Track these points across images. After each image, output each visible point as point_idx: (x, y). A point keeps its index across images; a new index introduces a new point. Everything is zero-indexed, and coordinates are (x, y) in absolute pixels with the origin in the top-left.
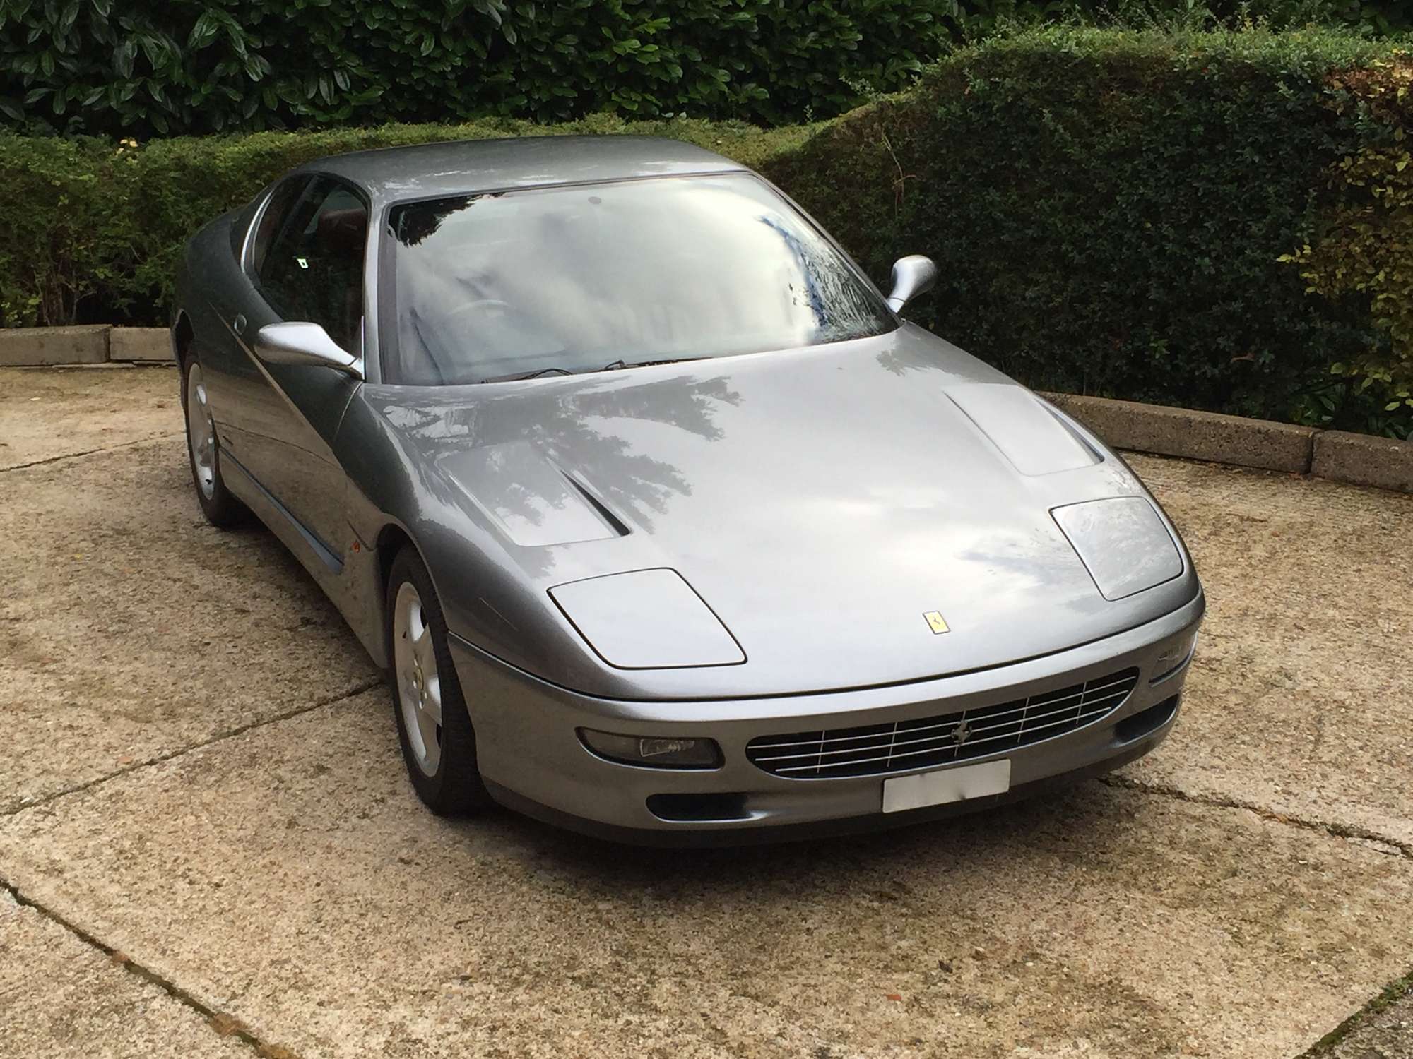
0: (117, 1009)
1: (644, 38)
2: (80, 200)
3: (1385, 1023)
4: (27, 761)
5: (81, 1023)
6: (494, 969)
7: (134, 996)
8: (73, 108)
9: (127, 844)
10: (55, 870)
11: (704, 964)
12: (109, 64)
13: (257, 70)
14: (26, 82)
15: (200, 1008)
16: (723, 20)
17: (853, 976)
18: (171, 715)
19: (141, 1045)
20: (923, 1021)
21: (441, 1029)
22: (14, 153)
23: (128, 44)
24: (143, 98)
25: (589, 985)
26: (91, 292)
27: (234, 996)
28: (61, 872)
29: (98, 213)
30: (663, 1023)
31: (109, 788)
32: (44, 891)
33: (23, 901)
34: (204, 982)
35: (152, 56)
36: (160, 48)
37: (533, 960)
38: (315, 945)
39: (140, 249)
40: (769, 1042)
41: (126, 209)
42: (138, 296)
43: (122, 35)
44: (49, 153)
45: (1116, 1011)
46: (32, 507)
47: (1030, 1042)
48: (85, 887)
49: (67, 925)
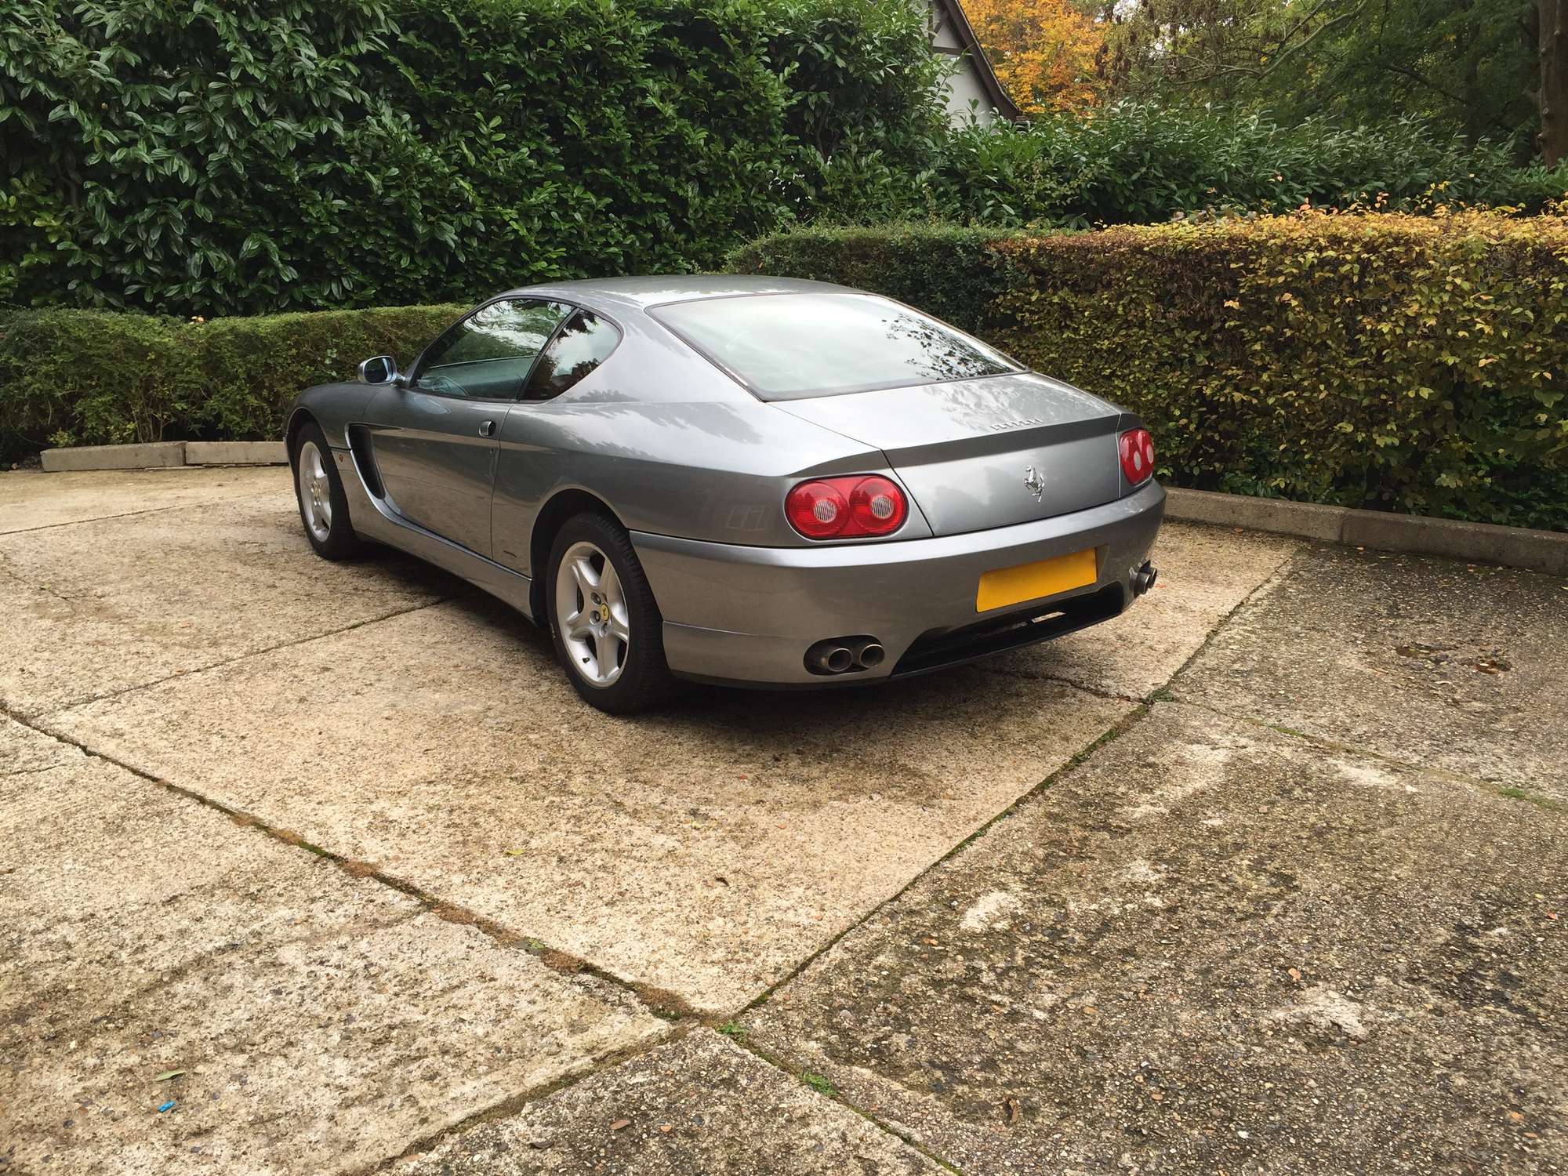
0: (158, 814)
1: (550, 261)
2: (163, 354)
3: (1075, 776)
4: (101, 673)
5: (129, 825)
6: (452, 775)
7: (173, 806)
8: (159, 297)
9: (175, 717)
10: (117, 734)
11: (606, 766)
12: (184, 269)
13: (289, 274)
14: (125, 281)
15: (223, 810)
17: (712, 767)
18: (215, 644)
19: (176, 835)
20: (764, 790)
21: (411, 813)
22: (115, 324)
23: (197, 255)
24: (207, 292)
25: (523, 782)
26: (173, 420)
27: (252, 802)
28: (122, 735)
29: (177, 365)
30: (578, 800)
31: (163, 686)
32: (108, 747)
33: (89, 754)
34: (229, 795)
35: (214, 264)
36: (220, 259)
37: (481, 769)
38: (315, 769)
39: (207, 390)
40: (655, 807)
41: (196, 362)
42: (205, 422)
43: (193, 250)
44: (141, 325)
45: (896, 778)
46: (121, 537)
47: (840, 798)
48: (140, 743)
49: (123, 766)
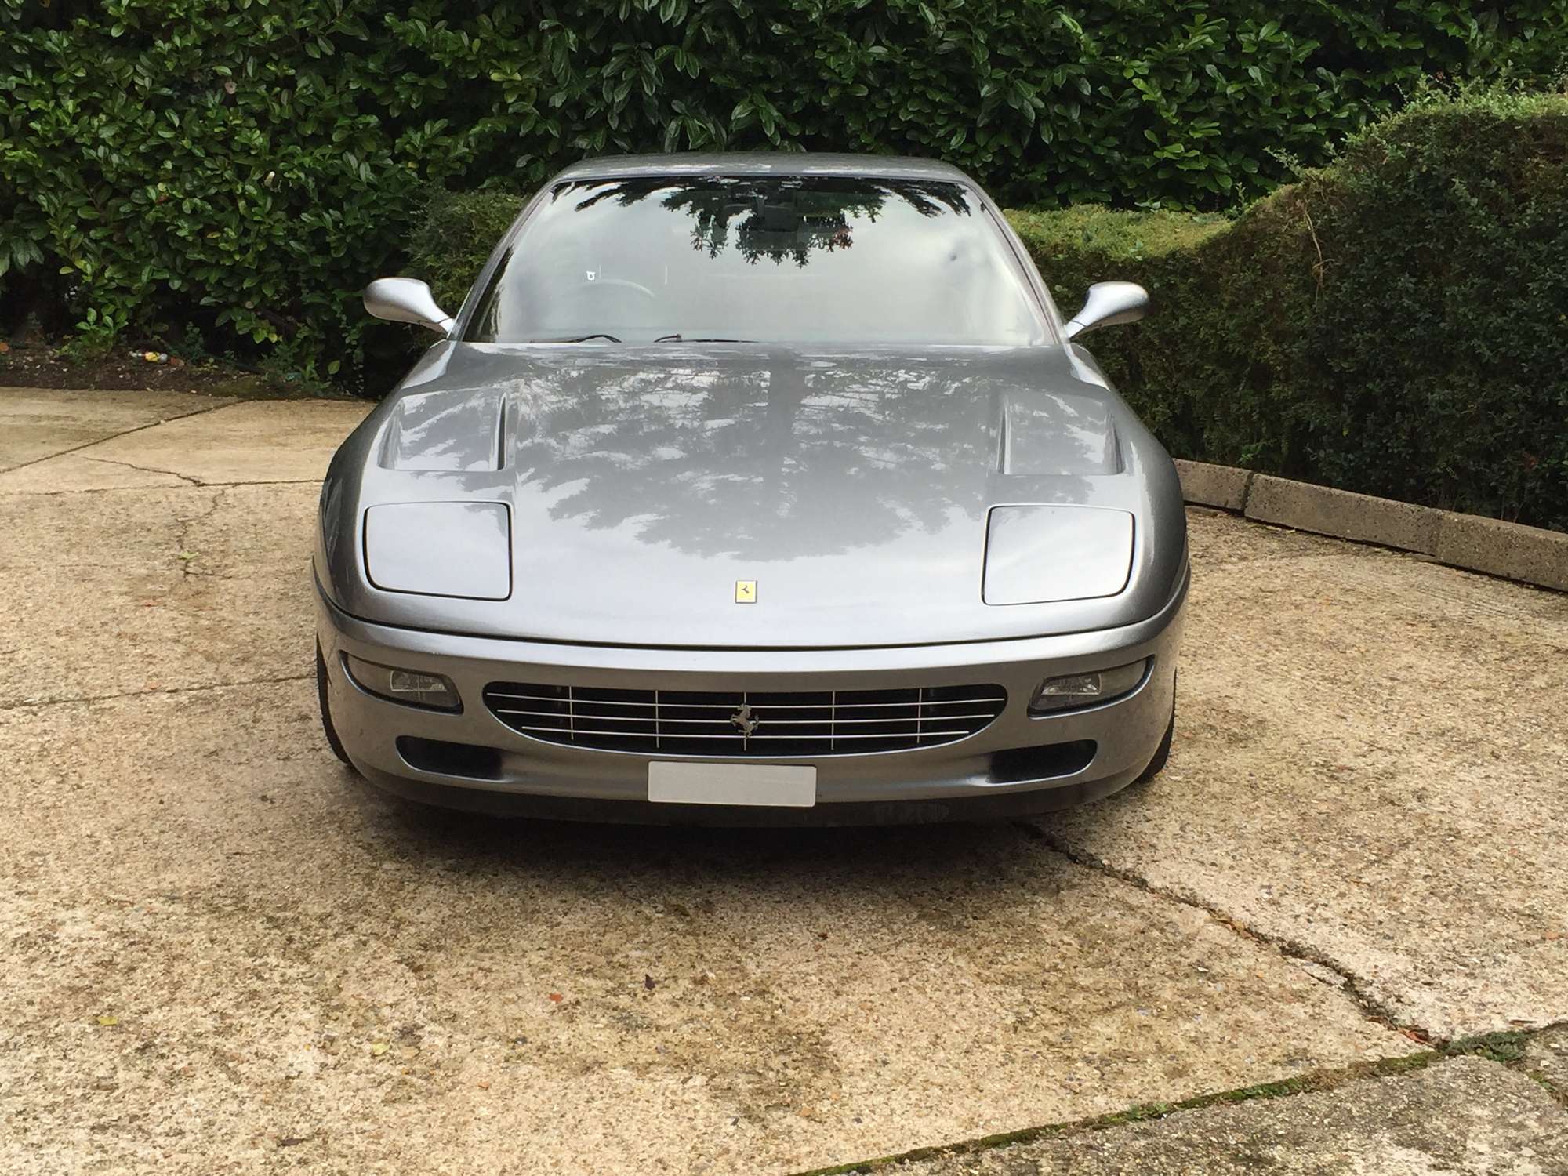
16: (1287, 129)
23: (673, 124)
